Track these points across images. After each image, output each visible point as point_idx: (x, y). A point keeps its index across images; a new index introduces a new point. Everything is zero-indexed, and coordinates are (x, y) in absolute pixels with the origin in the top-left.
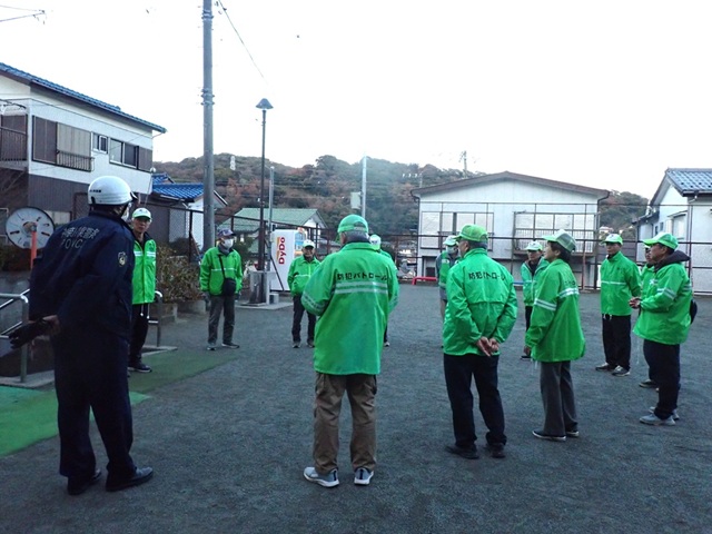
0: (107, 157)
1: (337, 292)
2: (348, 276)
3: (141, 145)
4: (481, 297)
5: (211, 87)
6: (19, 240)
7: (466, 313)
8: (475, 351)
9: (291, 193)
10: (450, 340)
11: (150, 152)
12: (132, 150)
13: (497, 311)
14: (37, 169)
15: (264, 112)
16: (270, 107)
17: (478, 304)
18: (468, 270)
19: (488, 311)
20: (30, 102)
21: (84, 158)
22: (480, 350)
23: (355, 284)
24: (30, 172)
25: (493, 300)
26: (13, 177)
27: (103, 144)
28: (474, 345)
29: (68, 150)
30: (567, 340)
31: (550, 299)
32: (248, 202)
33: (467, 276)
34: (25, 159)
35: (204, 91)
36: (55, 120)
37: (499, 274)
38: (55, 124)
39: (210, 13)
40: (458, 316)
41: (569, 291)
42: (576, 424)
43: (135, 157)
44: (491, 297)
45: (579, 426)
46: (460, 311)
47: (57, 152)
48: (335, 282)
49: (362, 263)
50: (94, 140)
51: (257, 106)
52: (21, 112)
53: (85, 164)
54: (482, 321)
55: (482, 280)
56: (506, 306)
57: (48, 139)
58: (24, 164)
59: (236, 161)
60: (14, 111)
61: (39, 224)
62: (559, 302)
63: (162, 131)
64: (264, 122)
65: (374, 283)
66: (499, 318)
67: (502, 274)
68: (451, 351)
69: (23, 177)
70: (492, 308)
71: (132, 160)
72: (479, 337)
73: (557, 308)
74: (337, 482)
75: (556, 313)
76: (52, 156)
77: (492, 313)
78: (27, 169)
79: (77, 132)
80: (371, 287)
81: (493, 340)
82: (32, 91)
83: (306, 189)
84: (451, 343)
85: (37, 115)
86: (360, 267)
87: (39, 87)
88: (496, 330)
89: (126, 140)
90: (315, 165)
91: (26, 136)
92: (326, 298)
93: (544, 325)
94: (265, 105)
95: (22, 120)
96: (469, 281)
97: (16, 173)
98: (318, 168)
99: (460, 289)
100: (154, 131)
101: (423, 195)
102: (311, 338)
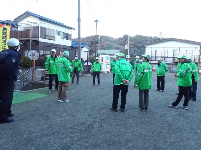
0: (59, 36)
3: (68, 33)
5: (80, 17)
6: (31, 58)
7: (120, 73)
9: (115, 46)
11: (71, 35)
13: (128, 73)
14: (41, 40)
15: (96, 23)
16: (98, 22)
17: (123, 71)
19: (126, 73)
20: (39, 23)
21: (53, 37)
24: (40, 41)
25: (127, 70)
26: (35, 42)
27: (58, 33)
28: (122, 81)
29: (49, 35)
31: (140, 72)
35: (78, 18)
38: (46, 28)
40: (118, 74)
43: (67, 36)
47: (46, 36)
50: (56, 32)
52: (37, 25)
54: (124, 75)
55: (124, 65)
56: (131, 72)
57: (44, 32)
58: (38, 38)
59: (100, 37)
60: (35, 25)
61: (35, 54)
63: (74, 29)
64: (96, 26)
66: (129, 75)
69: (38, 42)
72: (124, 80)
73: (143, 75)
76: (45, 37)
78: (39, 40)
79: (51, 30)
82: (40, 20)
83: (119, 44)
85: (41, 26)
87: (41, 19)
88: (128, 78)
89: (64, 32)
90: (122, 37)
91: (39, 32)
93: (138, 79)
94: (96, 21)
95: (37, 27)
97: (35, 41)
98: (123, 38)
100: (72, 29)
101: (147, 45)
102: (99, 84)
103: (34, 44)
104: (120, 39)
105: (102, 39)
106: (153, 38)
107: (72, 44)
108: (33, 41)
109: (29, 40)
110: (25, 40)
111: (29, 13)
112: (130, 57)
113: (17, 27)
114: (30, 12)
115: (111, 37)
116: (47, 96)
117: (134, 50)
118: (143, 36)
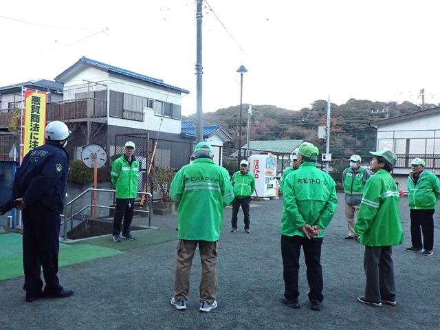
0: (153, 111)
1: (186, 189)
2: (192, 179)
3: (174, 103)
4: (305, 196)
5: (201, 63)
6: (88, 163)
7: (293, 207)
8: (300, 234)
9: (291, 129)
10: (285, 225)
11: (179, 107)
12: (169, 106)
13: (319, 207)
14: (112, 122)
15: (242, 74)
16: (246, 71)
17: (303, 201)
18: (298, 177)
19: (312, 206)
20: (109, 82)
21: (139, 113)
22: (304, 233)
23: (196, 184)
24: (109, 124)
25: (316, 199)
26: (98, 127)
27: (151, 104)
28: (300, 230)
29: (130, 109)
30: (387, 230)
31: (373, 199)
32: (260, 136)
33: (297, 181)
34: (106, 116)
35: (197, 66)
36: (122, 91)
37: (322, 180)
38: (122, 94)
39: (201, 14)
40: (288, 209)
41: (390, 193)
42: (394, 295)
43: (170, 111)
44: (314, 196)
45: (396, 298)
46: (290, 205)
47: (123, 111)
48: (184, 184)
49: (201, 171)
50: (145, 102)
51: (238, 71)
52: (104, 88)
53: (139, 117)
54: (307, 213)
55: (308, 184)
56: (327, 203)
57: (119, 104)
59: (253, 109)
60: (100, 88)
61: (99, 154)
62: (382, 201)
63: (187, 93)
64: (242, 82)
65: (209, 184)
66: (321, 212)
67: (326, 180)
68: (286, 233)
69: (104, 127)
70: (314, 204)
71: (168, 112)
72: (304, 225)
73: (380, 206)
74: (184, 307)
75: (379, 209)
76: (121, 114)
77: (314, 209)
78: (107, 122)
79: (135, 98)
80: (207, 186)
81: (316, 227)
82: (109, 75)
83: (303, 126)
84: (285, 227)
85: (112, 89)
86: (200, 173)
87: (114, 73)
88: (318, 220)
89: (164, 100)
90: (311, 107)
91: (107, 102)
92: (180, 193)
93: (368, 218)
94: (242, 70)
95: (104, 92)
96: (298, 185)
97: (99, 124)
98: (312, 110)
99: (291, 190)
100: (182, 93)
101: (380, 125)
102: (247, 227)
103: (96, 131)
104: (305, 112)
105: (258, 114)
106: (400, 106)
107: (182, 129)
108: (93, 124)
109: (85, 123)
110: (77, 123)
111: (88, 62)
112: (332, 158)
113: (62, 94)
114: (89, 60)
115: (280, 109)
116: (121, 252)
117: (344, 140)
118: (370, 102)
